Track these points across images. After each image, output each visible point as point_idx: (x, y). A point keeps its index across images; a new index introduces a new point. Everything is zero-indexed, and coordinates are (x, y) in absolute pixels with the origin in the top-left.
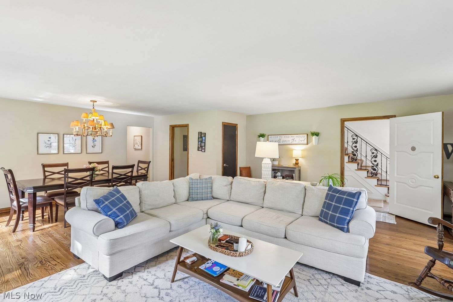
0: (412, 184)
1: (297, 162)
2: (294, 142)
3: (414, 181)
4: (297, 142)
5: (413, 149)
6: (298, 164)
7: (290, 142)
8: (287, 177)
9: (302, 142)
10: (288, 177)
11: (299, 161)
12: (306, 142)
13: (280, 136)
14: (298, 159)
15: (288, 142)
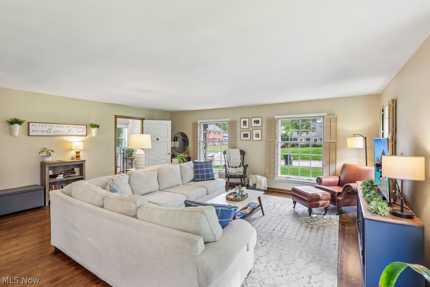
0: (157, 160)
1: (78, 155)
2: (71, 133)
3: (158, 158)
4: (74, 133)
5: (158, 139)
6: (79, 157)
7: (66, 133)
8: (68, 173)
9: (81, 134)
10: (70, 173)
11: (80, 154)
12: (85, 133)
13: (50, 125)
14: (80, 152)
15: (62, 133)
